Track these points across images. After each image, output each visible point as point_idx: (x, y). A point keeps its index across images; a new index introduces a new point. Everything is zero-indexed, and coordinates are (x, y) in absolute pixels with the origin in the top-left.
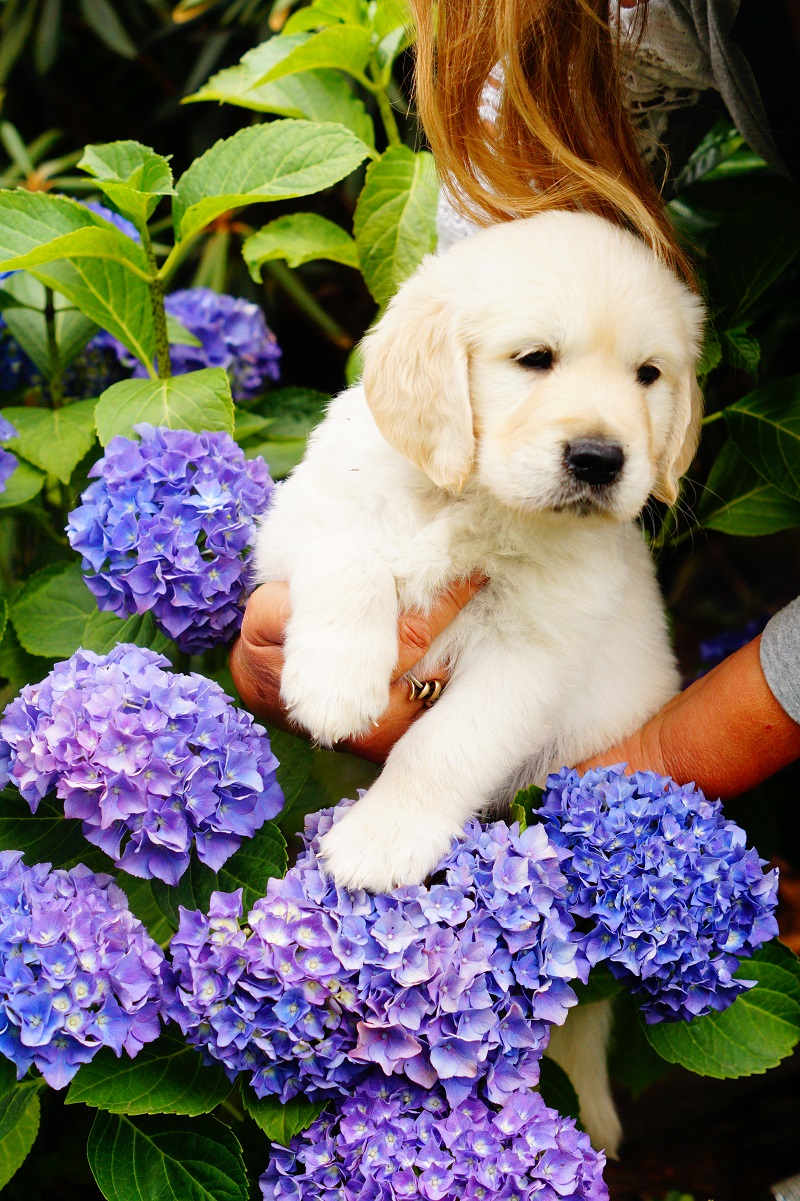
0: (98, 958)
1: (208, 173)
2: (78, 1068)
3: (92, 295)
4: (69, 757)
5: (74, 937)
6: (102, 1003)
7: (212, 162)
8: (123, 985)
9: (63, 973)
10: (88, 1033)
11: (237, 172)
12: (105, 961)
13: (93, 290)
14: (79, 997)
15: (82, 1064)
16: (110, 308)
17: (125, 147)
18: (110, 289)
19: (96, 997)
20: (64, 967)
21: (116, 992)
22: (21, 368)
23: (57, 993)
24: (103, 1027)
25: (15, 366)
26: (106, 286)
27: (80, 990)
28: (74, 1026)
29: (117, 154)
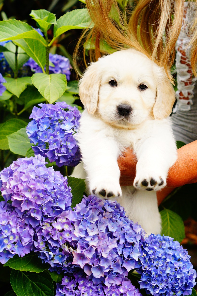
0: (17, 230)
1: (64, 20)
2: (9, 259)
3: (30, 50)
4: (15, 190)
5: (11, 223)
6: (17, 242)
7: (65, 18)
8: (23, 238)
9: (7, 233)
10: (12, 250)
11: (72, 21)
12: (19, 231)
13: (30, 48)
14: (11, 240)
15: (10, 258)
16: (34, 53)
17: (43, 11)
18: (35, 49)
19: (15, 240)
20: (8, 231)
21: (21, 240)
22: (6, 69)
23: (5, 238)
24: (16, 248)
25: (4, 68)
26: (33, 47)
27: (11, 238)
28: (9, 247)
29: (40, 13)
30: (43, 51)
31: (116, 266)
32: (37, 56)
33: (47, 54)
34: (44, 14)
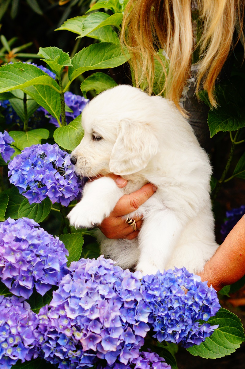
1: (80, 58)
3: (40, 96)
5: (10, 323)
6: (18, 345)
9: (5, 335)
10: (13, 355)
12: (20, 329)
14: (11, 342)
15: (12, 365)
16: (46, 101)
17: (53, 49)
18: (46, 95)
19: (16, 343)
20: (6, 333)
21: (23, 341)
22: (13, 117)
23: (3, 342)
24: (19, 352)
25: (11, 116)
26: (44, 93)
27: (11, 340)
28: (9, 352)
29: (50, 51)
30: (57, 98)
31: (128, 336)
32: (50, 104)
33: (63, 102)
34: (55, 52)
